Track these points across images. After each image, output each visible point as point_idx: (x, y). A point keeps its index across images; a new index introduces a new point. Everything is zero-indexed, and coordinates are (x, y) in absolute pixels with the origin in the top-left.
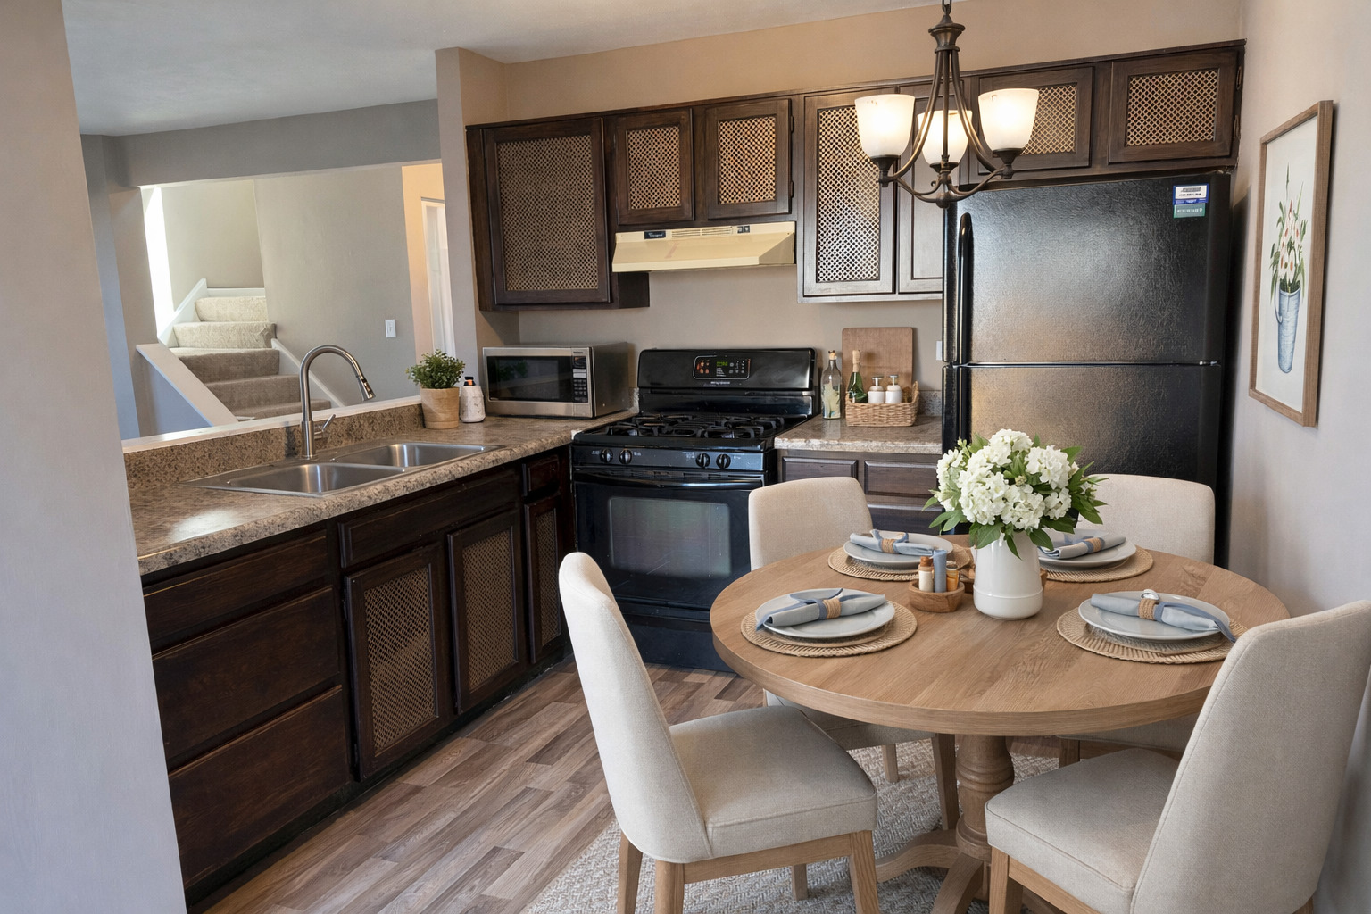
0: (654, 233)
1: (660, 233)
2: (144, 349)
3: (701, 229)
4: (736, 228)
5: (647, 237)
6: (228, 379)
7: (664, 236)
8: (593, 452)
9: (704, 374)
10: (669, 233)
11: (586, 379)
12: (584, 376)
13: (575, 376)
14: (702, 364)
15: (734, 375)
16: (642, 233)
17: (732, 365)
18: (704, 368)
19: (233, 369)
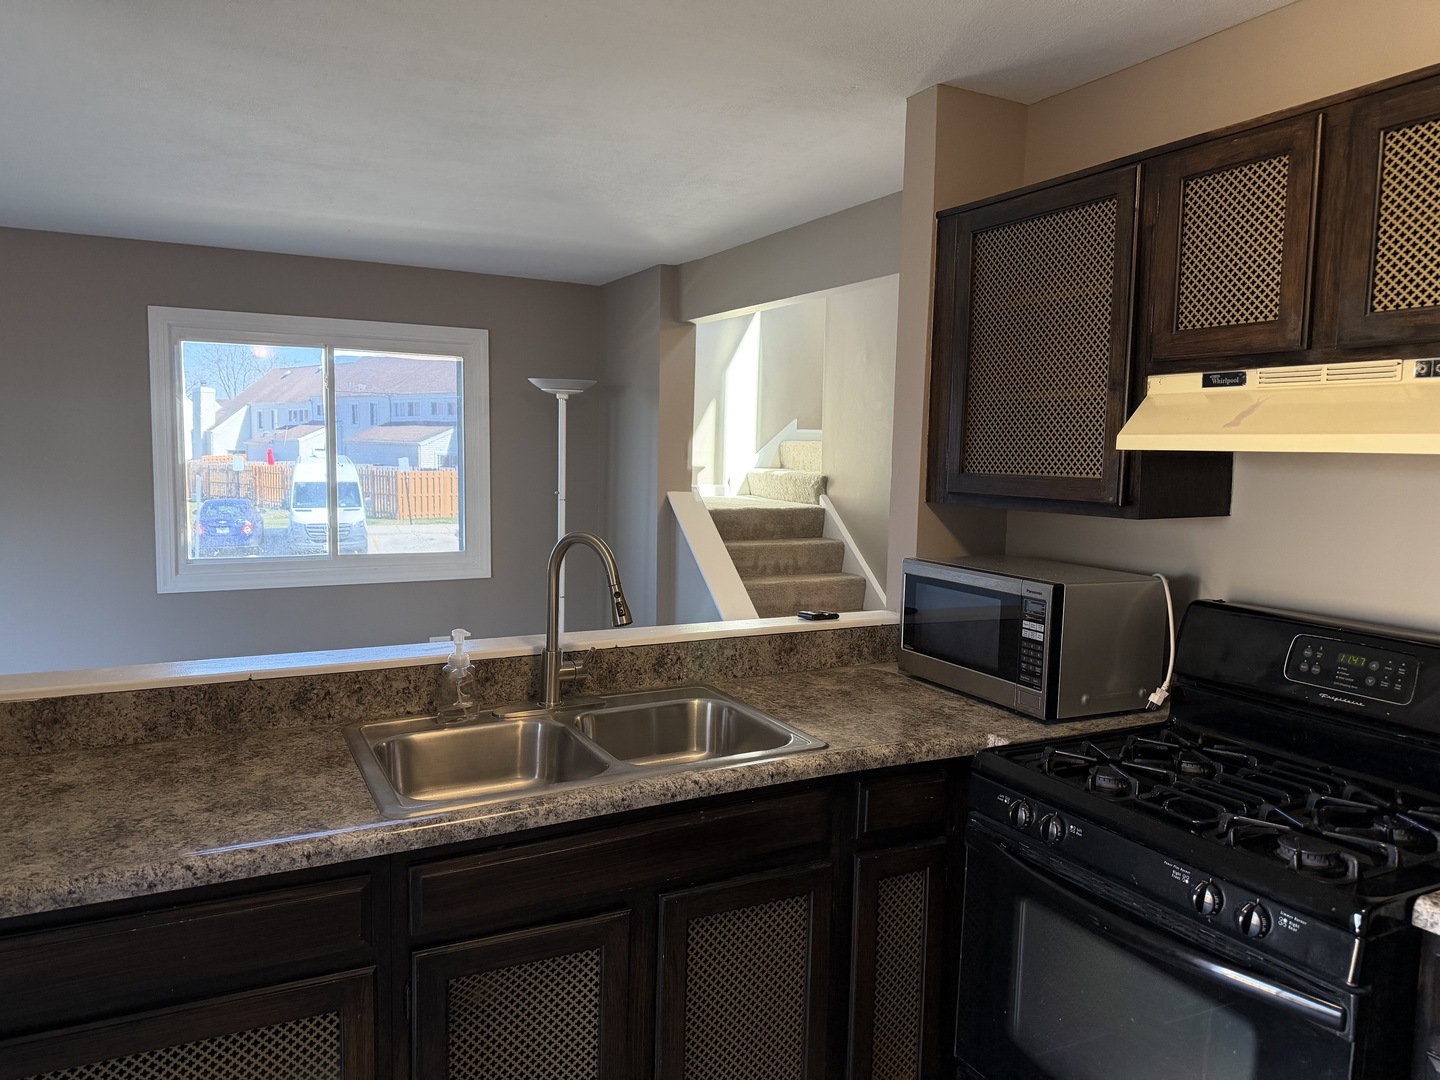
0: (1223, 376)
1: (1235, 376)
2: (675, 498)
3: (1325, 367)
4: (1411, 366)
5: (1207, 383)
6: (763, 539)
7: (1242, 382)
8: (1001, 798)
9: (1308, 675)
10: (1252, 375)
11: (1041, 644)
12: (1039, 637)
13: (1025, 634)
14: (1308, 653)
15: (1376, 689)
16: (1198, 377)
17: (1374, 666)
18: (1311, 662)
19: (769, 527)
